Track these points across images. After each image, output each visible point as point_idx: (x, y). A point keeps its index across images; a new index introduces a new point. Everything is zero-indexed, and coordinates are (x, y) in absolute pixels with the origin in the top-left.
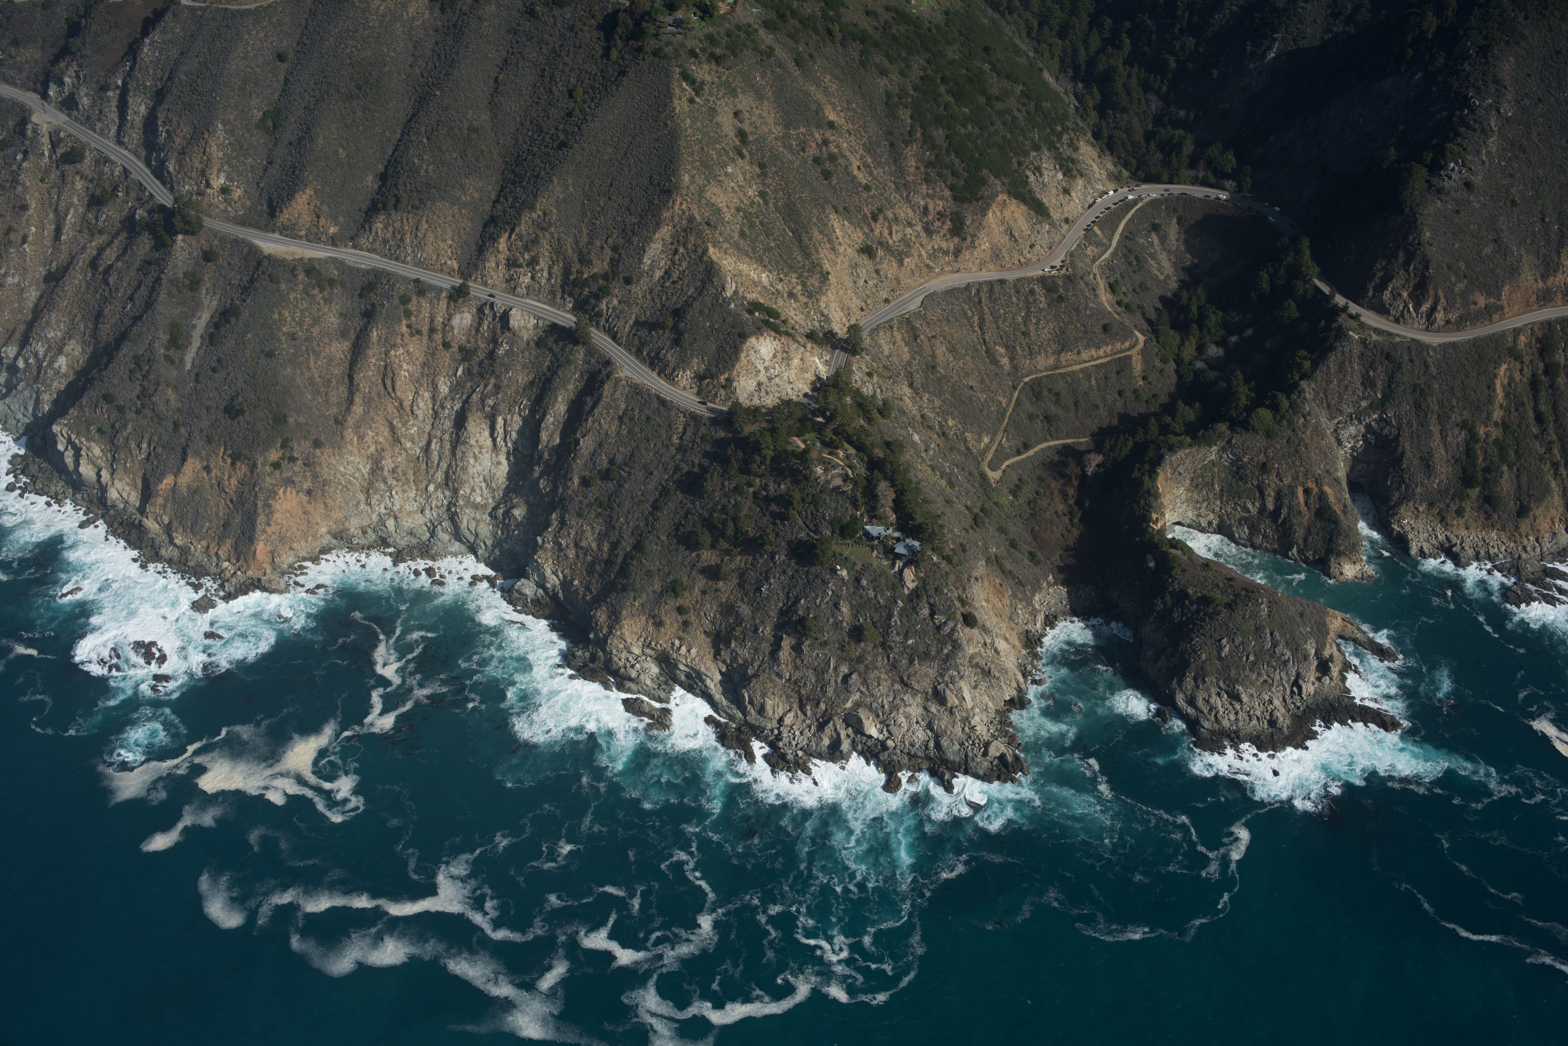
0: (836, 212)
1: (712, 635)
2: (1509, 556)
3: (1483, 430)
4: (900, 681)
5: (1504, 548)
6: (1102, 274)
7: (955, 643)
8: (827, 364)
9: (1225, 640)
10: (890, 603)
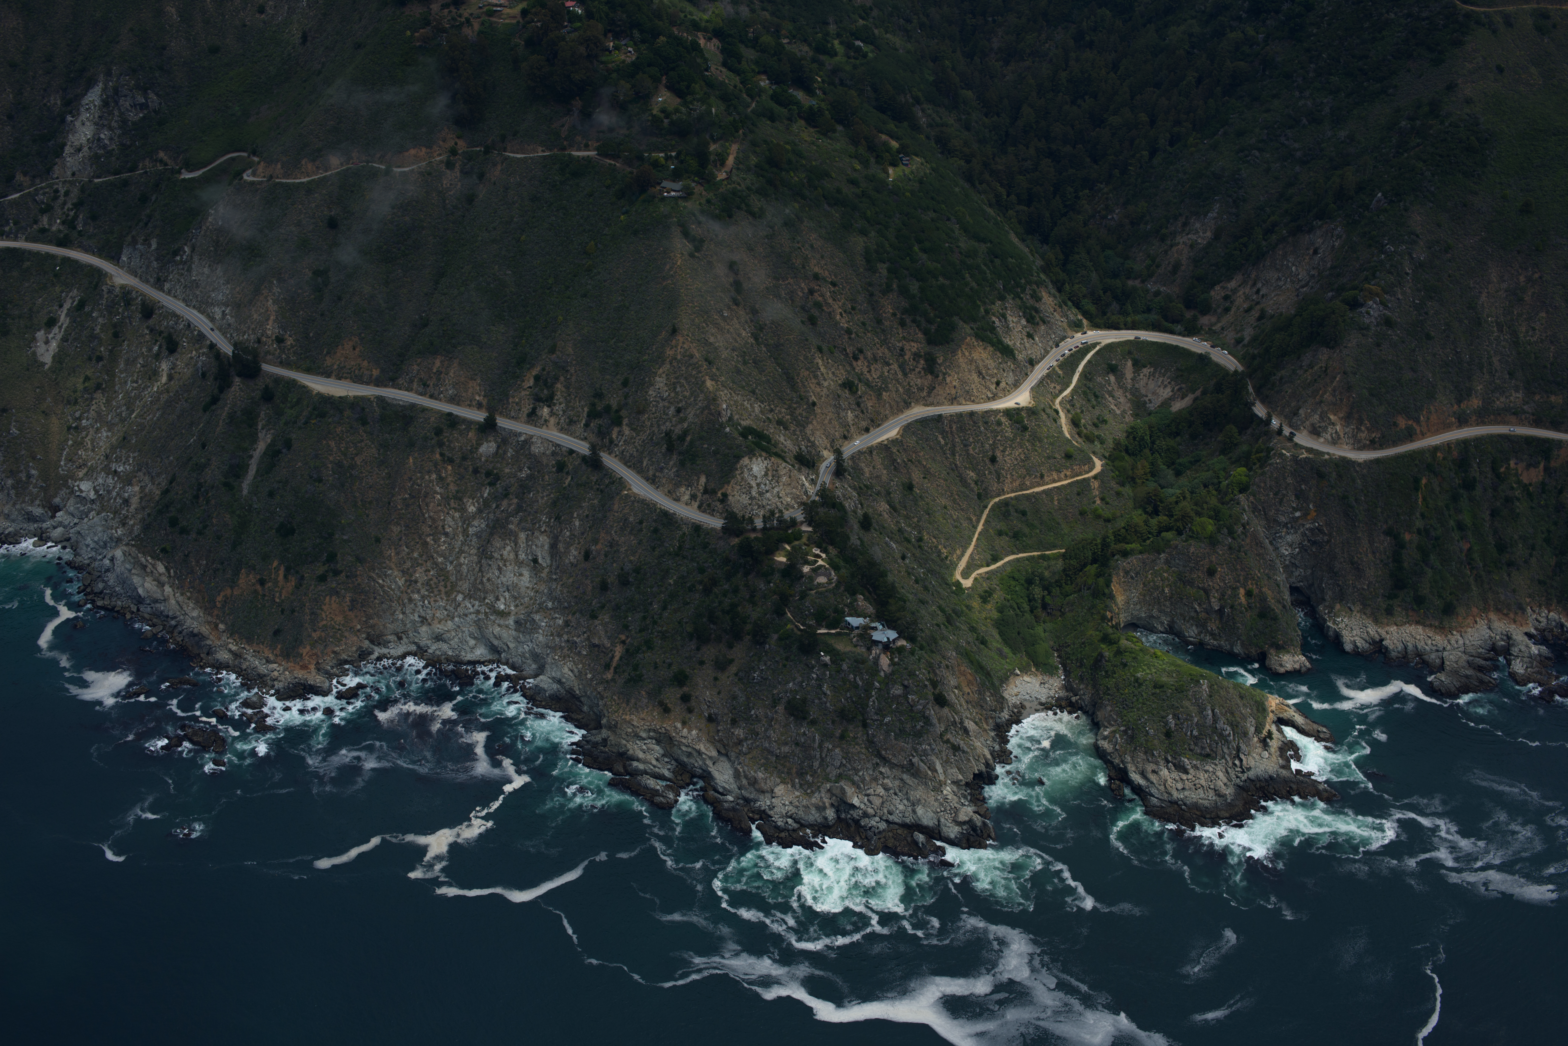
0: (821, 351)
1: (711, 719)
2: (1434, 648)
3: (1407, 537)
4: (879, 755)
5: (1429, 642)
6: (1063, 408)
7: (927, 720)
8: (813, 482)
9: (1170, 716)
10: (869, 687)
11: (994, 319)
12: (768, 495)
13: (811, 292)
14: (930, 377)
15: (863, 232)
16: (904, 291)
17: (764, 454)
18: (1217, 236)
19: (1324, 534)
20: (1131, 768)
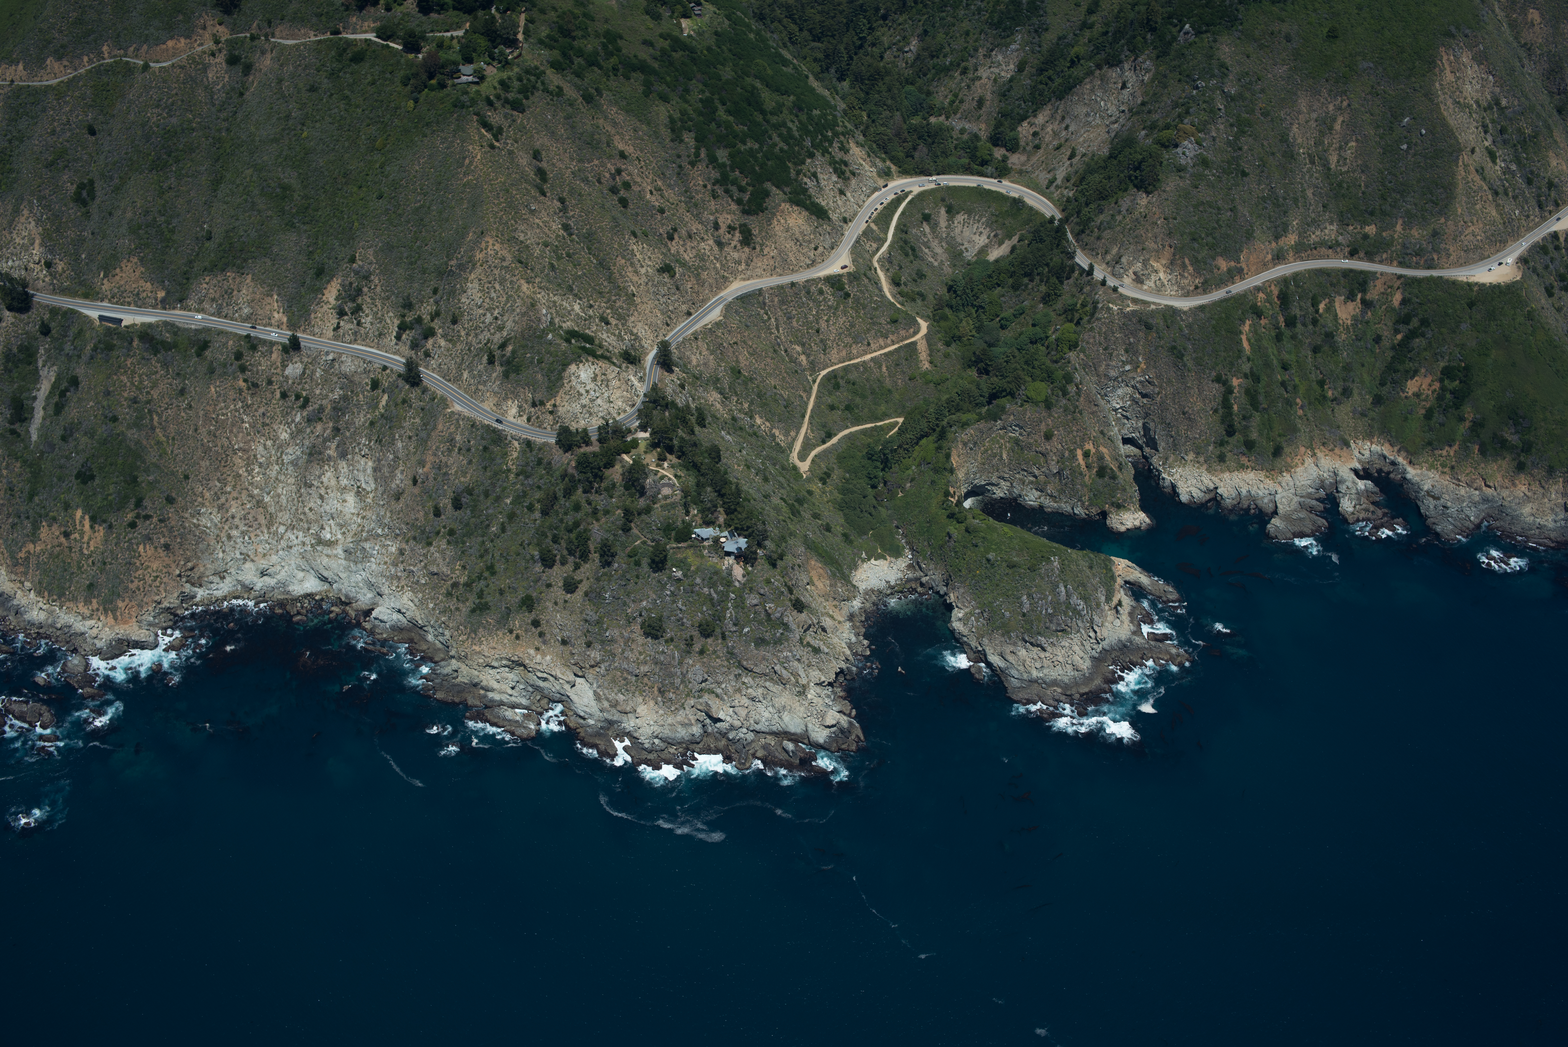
0: (636, 236)
1: (564, 642)
2: (1267, 492)
3: (1235, 382)
4: (740, 666)
5: (1262, 486)
6: (882, 266)
7: (786, 626)
8: (641, 379)
9: (1025, 597)
10: (724, 597)
11: (805, 180)
12: (599, 401)
13: (619, 172)
14: (746, 249)
15: (665, 99)
16: (713, 160)
17: (590, 358)
18: (1020, 68)
19: (1154, 385)
20: (989, 651)
